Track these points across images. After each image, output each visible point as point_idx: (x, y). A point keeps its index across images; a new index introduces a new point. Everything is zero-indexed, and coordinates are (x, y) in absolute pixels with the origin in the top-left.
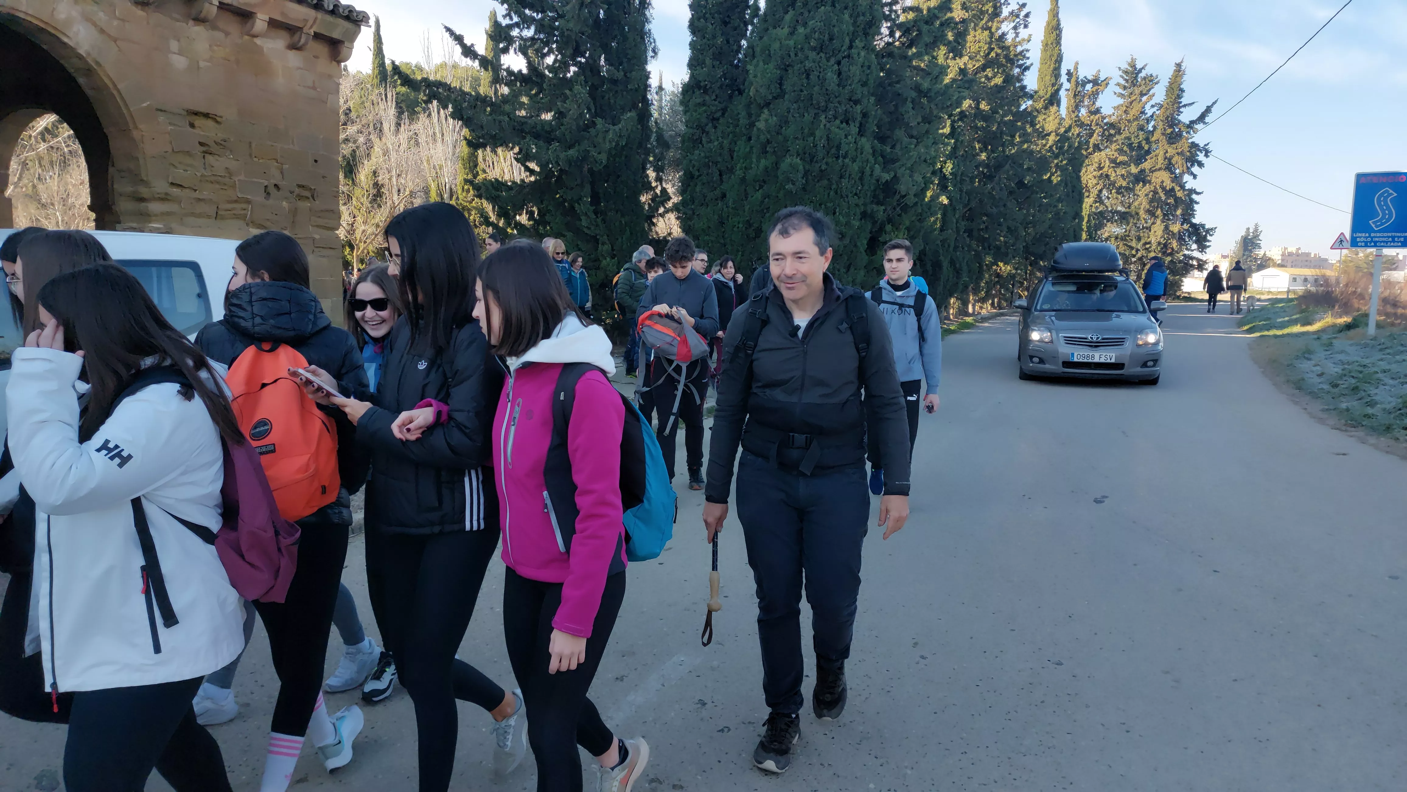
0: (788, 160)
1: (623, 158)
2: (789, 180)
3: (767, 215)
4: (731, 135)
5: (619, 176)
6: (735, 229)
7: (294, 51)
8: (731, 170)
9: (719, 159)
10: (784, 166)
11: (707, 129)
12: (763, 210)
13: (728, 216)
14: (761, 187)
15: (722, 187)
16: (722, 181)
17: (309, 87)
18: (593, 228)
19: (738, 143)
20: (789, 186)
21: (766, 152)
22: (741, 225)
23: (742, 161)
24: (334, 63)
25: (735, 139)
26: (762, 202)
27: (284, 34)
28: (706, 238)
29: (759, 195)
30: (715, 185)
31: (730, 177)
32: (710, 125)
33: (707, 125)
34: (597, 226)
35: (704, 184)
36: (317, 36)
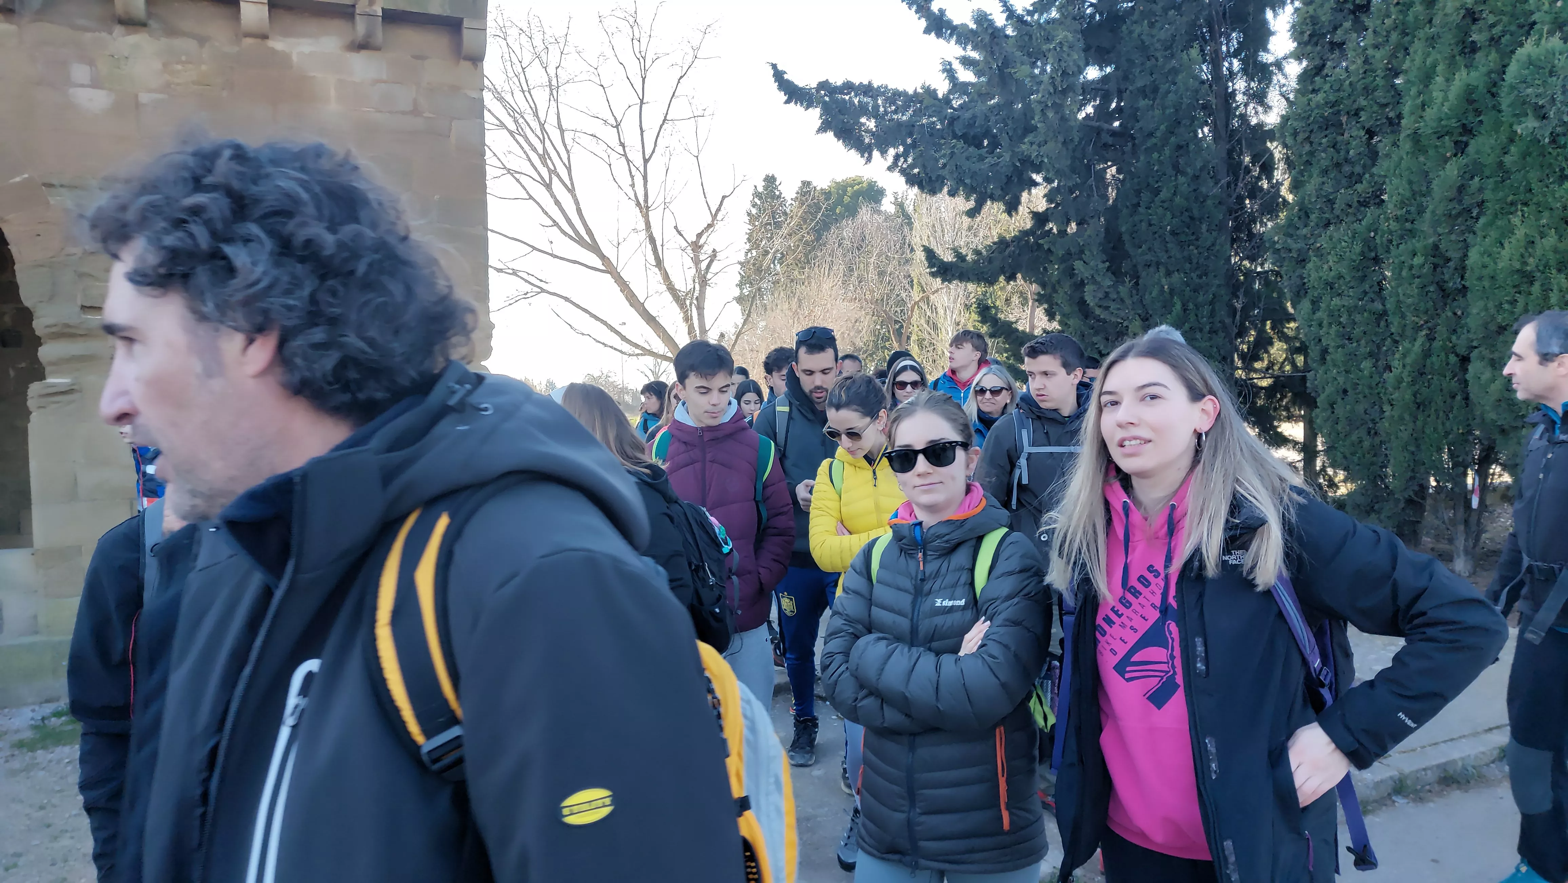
0: (1528, 48)
1: (1167, 151)
2: (1523, 107)
3: (1482, 220)
4: (1394, 36)
5: (1157, 192)
6: (1404, 273)
7: (364, 53)
8: (1394, 123)
9: (1362, 101)
10: (1513, 69)
11: (1338, 36)
12: (1470, 211)
13: (1391, 241)
14: (1461, 148)
15: (1375, 170)
16: (1374, 155)
17: (404, 113)
18: (1113, 306)
19: (1411, 50)
20: (1528, 125)
21: (1474, 48)
22: (1418, 260)
23: (1414, 91)
24: (466, 65)
25: (1407, 39)
26: (1461, 189)
27: (338, 24)
28: (1336, 301)
29: (1452, 170)
30: (1358, 169)
31: (1395, 144)
32: (1348, 24)
33: (1335, 28)
34: (1122, 300)
35: (1325, 172)
36: (391, 17)
